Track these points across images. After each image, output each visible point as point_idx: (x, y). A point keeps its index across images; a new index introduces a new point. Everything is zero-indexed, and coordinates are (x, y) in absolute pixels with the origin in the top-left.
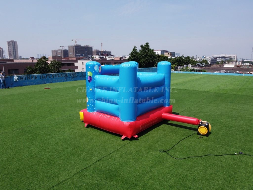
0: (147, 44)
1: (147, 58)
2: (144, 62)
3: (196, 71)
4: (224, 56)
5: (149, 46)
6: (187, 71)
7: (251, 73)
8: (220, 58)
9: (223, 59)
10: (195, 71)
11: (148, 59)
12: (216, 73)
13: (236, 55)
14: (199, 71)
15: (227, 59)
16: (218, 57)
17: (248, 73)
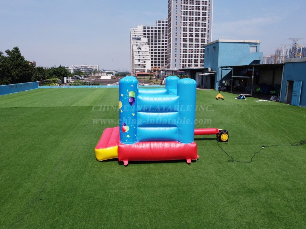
0: (16, 49)
1: (21, 69)
2: (17, 75)
3: (90, 85)
4: (86, 67)
5: (19, 52)
6: (78, 85)
7: (144, 84)
8: (82, 68)
9: (86, 70)
10: (87, 85)
11: (22, 71)
12: (108, 86)
13: (98, 66)
14: (93, 85)
15: (90, 69)
16: (80, 67)
17: (141, 84)
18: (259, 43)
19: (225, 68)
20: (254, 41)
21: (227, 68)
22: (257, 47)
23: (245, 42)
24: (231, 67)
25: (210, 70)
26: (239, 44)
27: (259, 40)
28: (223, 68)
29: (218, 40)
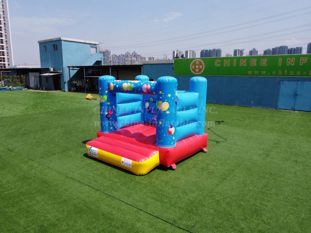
18: (98, 45)
19: (72, 68)
20: (94, 43)
21: (74, 68)
22: (96, 48)
23: (86, 42)
24: (78, 67)
25: (52, 70)
26: (80, 44)
27: (97, 42)
28: (70, 68)
29: (60, 38)
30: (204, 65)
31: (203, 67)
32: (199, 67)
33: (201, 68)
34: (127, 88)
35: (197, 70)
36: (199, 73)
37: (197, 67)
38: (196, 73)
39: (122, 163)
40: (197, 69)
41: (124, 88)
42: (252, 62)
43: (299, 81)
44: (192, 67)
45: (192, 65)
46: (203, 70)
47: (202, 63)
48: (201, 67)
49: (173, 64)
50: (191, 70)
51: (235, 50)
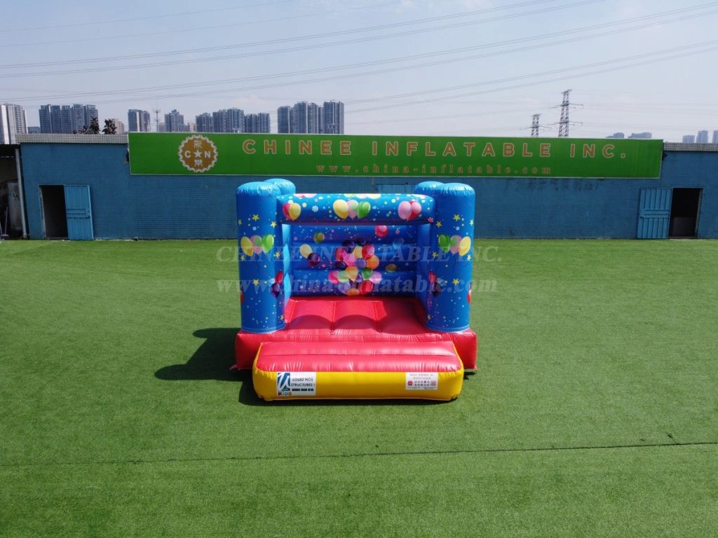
30: (215, 151)
31: (213, 154)
32: (203, 155)
33: (209, 156)
34: (349, 212)
35: (199, 162)
36: (204, 169)
37: (198, 154)
38: (196, 168)
39: (407, 386)
40: (198, 158)
41: (339, 211)
42: (324, 148)
43: (407, 184)
44: (183, 154)
45: (184, 149)
46: (213, 162)
47: (210, 144)
48: (207, 154)
49: (125, 145)
50: (182, 163)
51: (130, 110)
